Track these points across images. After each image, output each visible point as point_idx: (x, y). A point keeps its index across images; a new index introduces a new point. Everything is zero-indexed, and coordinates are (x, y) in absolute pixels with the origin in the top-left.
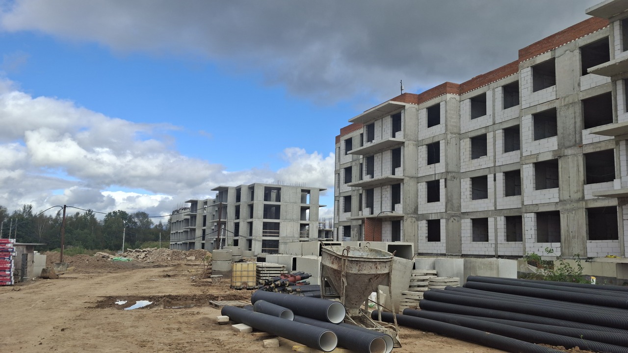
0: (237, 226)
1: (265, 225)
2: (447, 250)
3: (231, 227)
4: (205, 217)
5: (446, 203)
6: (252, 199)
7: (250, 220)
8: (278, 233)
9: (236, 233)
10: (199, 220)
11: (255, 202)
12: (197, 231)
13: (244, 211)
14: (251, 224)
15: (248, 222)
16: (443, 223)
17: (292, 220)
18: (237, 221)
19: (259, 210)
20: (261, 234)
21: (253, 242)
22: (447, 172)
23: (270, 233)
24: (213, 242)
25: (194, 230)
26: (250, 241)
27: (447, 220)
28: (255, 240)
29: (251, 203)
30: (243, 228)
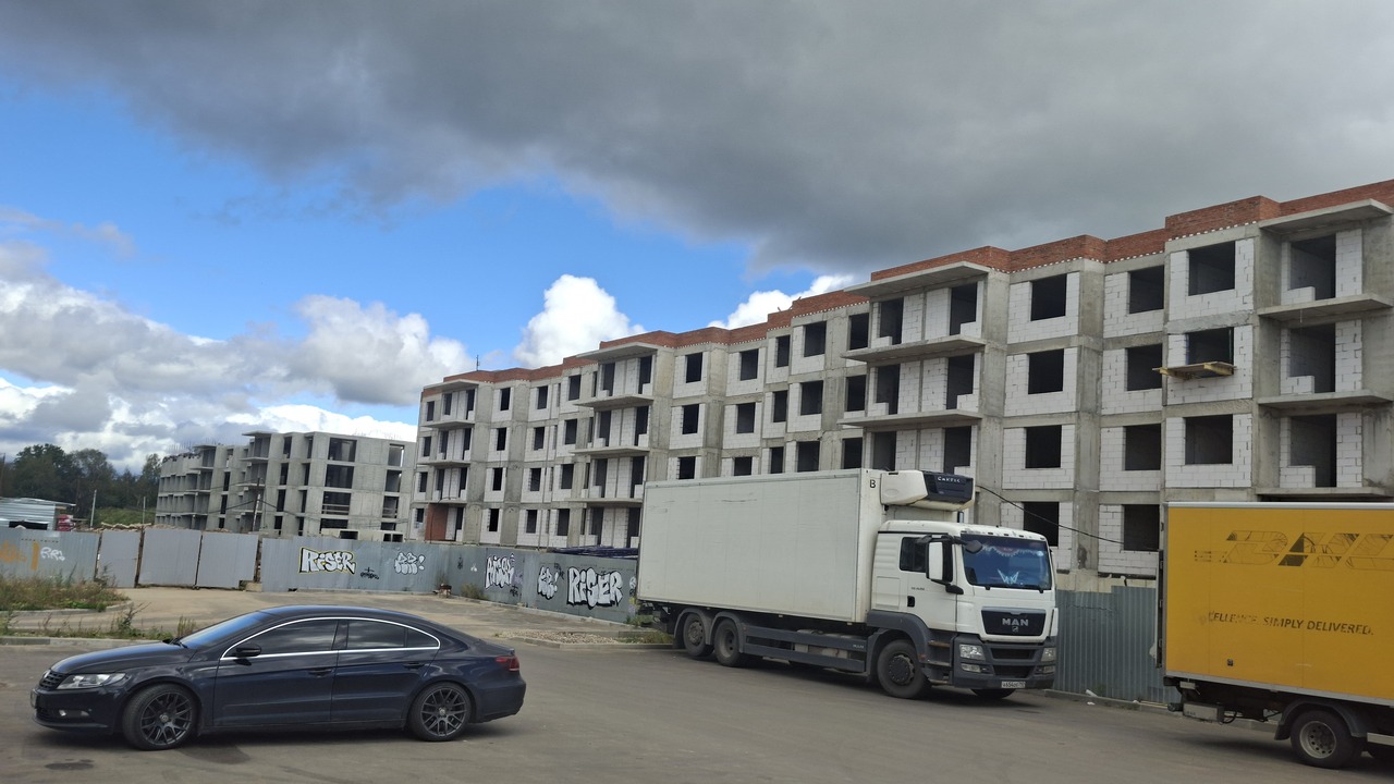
0: (282, 494)
1: (328, 497)
2: (502, 540)
3: (271, 496)
4: (227, 476)
5: (506, 493)
6: (309, 456)
7: (304, 488)
8: (348, 509)
9: (280, 507)
10: (217, 479)
11: (313, 461)
12: (212, 498)
13: (295, 473)
14: (304, 493)
15: (301, 491)
16: (501, 511)
17: (373, 490)
18: (283, 487)
19: (319, 473)
20: (320, 510)
21: (306, 521)
22: (510, 461)
23: (336, 508)
24: (239, 517)
25: (208, 495)
26: (301, 520)
27: (505, 510)
28: (310, 519)
29: (307, 461)
30: (292, 499)
